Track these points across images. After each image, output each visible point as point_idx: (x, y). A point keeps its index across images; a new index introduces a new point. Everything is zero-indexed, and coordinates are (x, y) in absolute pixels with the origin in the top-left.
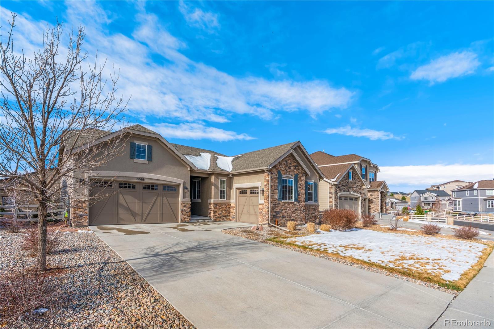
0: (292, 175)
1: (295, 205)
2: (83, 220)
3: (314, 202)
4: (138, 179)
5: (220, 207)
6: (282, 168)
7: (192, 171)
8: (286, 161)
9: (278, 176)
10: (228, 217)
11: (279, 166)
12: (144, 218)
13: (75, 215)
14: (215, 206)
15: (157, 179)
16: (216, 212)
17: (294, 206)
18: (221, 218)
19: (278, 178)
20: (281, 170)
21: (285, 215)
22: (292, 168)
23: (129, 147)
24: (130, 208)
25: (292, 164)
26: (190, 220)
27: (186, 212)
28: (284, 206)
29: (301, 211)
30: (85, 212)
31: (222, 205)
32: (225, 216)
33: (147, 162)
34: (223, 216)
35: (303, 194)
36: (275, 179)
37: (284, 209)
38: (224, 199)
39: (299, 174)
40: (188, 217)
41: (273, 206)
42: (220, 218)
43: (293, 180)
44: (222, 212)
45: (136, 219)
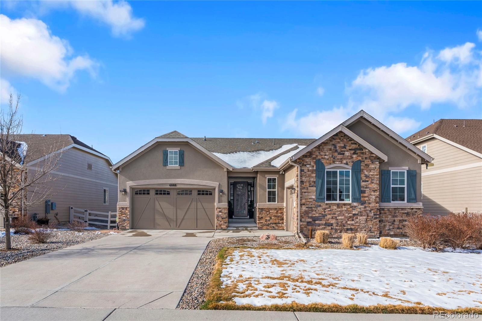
0: (347, 164)
1: (354, 207)
2: (126, 224)
3: (408, 202)
4: (171, 185)
5: (267, 212)
6: (325, 155)
7: (229, 172)
8: (333, 144)
9: (316, 168)
10: (280, 225)
11: (318, 154)
12: (178, 224)
13: (120, 220)
14: (260, 210)
15: (189, 183)
16: (262, 218)
17: (351, 209)
18: (270, 226)
19: (316, 170)
20: (322, 158)
21: (331, 222)
22: (347, 154)
23: (162, 155)
24: (165, 213)
25: (348, 148)
26: (228, 227)
27: (222, 218)
28: (329, 209)
29: (368, 216)
30: (127, 217)
31: (271, 210)
32: (276, 223)
33: (179, 168)
34: (273, 224)
35: (374, 191)
36: (310, 173)
37: (330, 214)
38: (275, 201)
39: (364, 161)
40: (225, 224)
41: (307, 209)
42: (268, 225)
43: (351, 171)
44: (271, 218)
45: (171, 225)
